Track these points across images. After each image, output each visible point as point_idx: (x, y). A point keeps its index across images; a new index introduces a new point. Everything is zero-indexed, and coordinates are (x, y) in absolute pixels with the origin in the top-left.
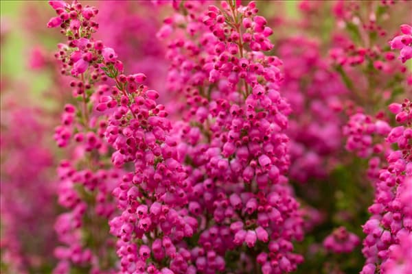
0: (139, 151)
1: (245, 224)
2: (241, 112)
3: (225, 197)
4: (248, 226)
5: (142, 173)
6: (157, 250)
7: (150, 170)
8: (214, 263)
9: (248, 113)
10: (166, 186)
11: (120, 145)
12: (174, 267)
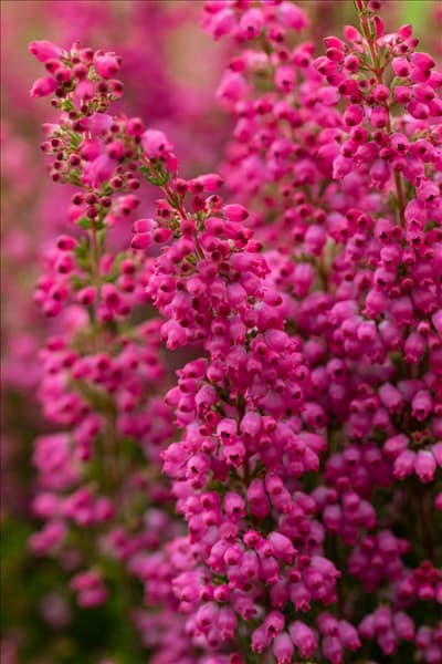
0: (218, 321)
1: (411, 439)
2: (396, 233)
3: (370, 391)
4: (416, 442)
5: (223, 360)
6: (256, 501)
7: (239, 353)
8: (356, 515)
9: (410, 235)
10: (268, 382)
11: (181, 312)
12: (287, 528)
